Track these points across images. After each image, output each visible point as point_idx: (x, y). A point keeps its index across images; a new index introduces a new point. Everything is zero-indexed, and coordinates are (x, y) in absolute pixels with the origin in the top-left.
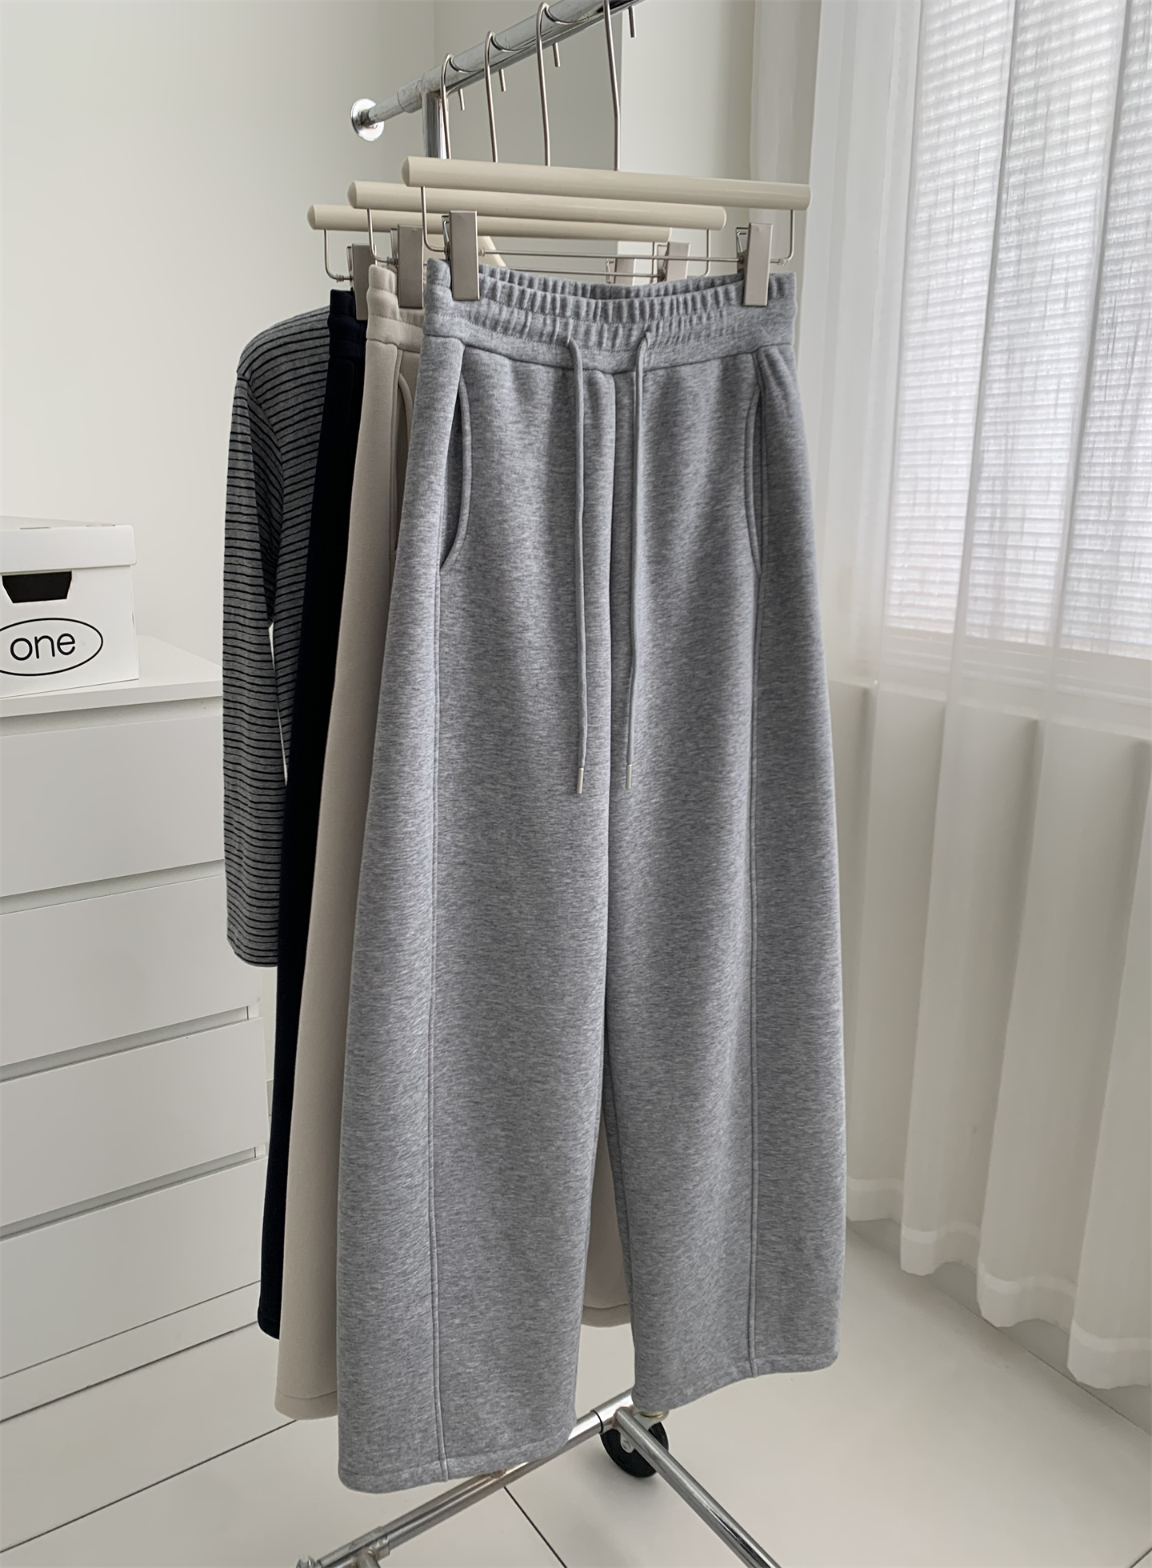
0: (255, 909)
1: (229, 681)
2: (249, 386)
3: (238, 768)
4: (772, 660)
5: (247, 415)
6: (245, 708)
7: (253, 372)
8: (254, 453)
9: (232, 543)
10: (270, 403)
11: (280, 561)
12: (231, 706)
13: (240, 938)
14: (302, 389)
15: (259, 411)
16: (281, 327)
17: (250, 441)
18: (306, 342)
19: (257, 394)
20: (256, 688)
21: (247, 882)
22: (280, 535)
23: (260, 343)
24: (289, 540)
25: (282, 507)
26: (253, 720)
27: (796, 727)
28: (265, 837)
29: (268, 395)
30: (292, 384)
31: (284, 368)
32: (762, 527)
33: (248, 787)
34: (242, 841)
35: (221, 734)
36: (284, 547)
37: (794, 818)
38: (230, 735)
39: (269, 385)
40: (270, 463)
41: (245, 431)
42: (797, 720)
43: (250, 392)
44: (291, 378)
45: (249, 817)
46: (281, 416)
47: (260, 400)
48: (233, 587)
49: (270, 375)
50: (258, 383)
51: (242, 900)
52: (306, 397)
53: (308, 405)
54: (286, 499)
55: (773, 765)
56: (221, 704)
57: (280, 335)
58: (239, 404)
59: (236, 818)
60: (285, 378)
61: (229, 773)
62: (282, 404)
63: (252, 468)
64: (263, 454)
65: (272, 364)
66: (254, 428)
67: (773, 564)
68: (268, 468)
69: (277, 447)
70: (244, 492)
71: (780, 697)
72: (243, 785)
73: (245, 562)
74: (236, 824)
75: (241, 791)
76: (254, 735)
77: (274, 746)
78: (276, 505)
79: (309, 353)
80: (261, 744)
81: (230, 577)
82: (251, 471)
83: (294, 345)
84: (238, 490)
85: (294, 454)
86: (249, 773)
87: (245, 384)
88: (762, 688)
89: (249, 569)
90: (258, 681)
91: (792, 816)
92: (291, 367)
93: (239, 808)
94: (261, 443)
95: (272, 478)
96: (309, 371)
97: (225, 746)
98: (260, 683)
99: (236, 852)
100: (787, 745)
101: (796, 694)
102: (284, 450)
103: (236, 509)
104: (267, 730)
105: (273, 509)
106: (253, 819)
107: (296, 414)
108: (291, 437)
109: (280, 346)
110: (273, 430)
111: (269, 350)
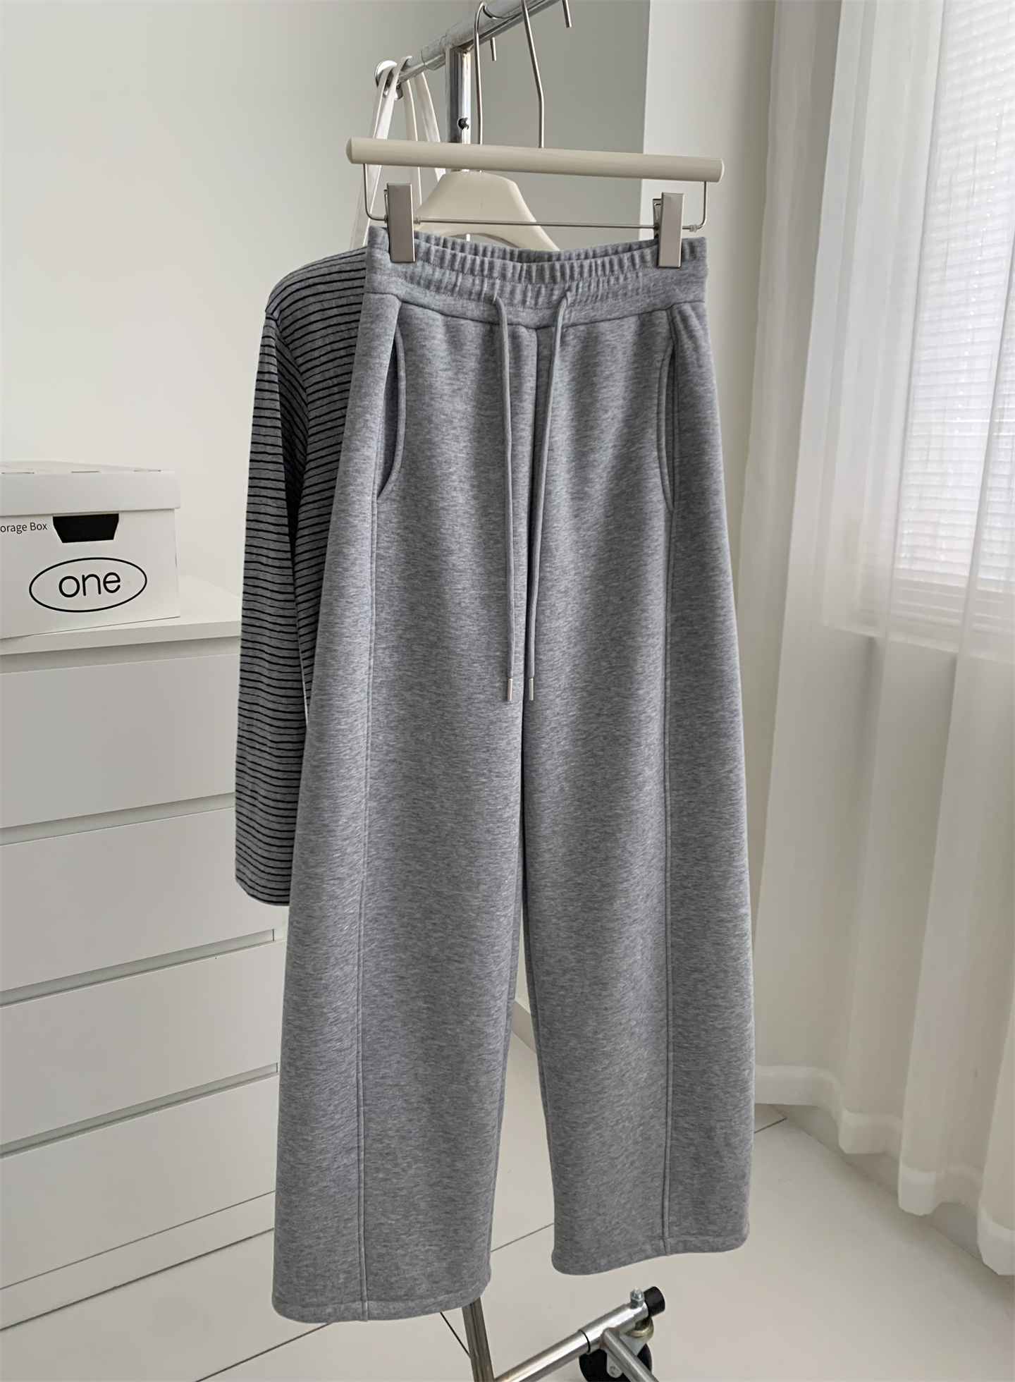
0: (274, 849)
1: (248, 621)
2: (278, 326)
3: (255, 708)
4: (684, 590)
5: (275, 354)
6: (265, 648)
7: (281, 312)
8: (280, 393)
9: (256, 483)
10: (298, 343)
11: (303, 502)
12: (250, 647)
13: (254, 878)
14: (329, 330)
15: (286, 352)
16: (310, 268)
17: (277, 381)
18: (335, 284)
19: (285, 334)
20: (278, 628)
21: (264, 823)
22: (303, 477)
23: (289, 283)
24: (313, 481)
25: (305, 449)
26: (275, 660)
27: (706, 651)
28: (285, 777)
29: (296, 335)
30: (320, 325)
31: (312, 309)
32: (674, 468)
33: (267, 727)
34: (257, 781)
35: (238, 674)
36: (307, 487)
37: (704, 736)
38: (247, 675)
39: (297, 325)
40: (295, 405)
41: (272, 371)
42: (706, 645)
43: (278, 332)
44: (319, 318)
45: (268, 756)
46: (308, 357)
47: (288, 340)
48: (256, 527)
49: (299, 315)
50: (287, 323)
51: (255, 841)
52: (332, 338)
53: (335, 346)
54: (310, 440)
55: (685, 686)
56: (240, 643)
57: (309, 275)
58: (267, 343)
59: (250, 758)
60: (312, 318)
61: (245, 713)
62: (309, 345)
63: (278, 407)
64: (289, 396)
65: (300, 304)
66: (282, 369)
67: (684, 502)
68: (294, 409)
69: (303, 388)
70: (271, 432)
71: (691, 624)
72: (259, 724)
73: (270, 502)
74: (250, 765)
75: (258, 731)
76: (275, 675)
77: (296, 685)
78: (300, 447)
79: (337, 294)
80: (283, 684)
81: (252, 517)
82: (277, 410)
83: (322, 286)
84: (264, 429)
85: (321, 394)
86: (270, 713)
87: (273, 323)
88: (675, 615)
89: (275, 508)
90: (280, 621)
91: (702, 733)
92: (319, 308)
93: (254, 748)
94: (287, 384)
95: (297, 420)
96: (337, 313)
97: (242, 686)
98: (283, 622)
99: (249, 793)
100: (697, 668)
101: (705, 621)
102: (309, 391)
103: (261, 448)
104: (289, 669)
105: (297, 451)
106: (274, 759)
107: (323, 355)
108: (318, 378)
109: (309, 286)
110: (299, 371)
111: (298, 290)
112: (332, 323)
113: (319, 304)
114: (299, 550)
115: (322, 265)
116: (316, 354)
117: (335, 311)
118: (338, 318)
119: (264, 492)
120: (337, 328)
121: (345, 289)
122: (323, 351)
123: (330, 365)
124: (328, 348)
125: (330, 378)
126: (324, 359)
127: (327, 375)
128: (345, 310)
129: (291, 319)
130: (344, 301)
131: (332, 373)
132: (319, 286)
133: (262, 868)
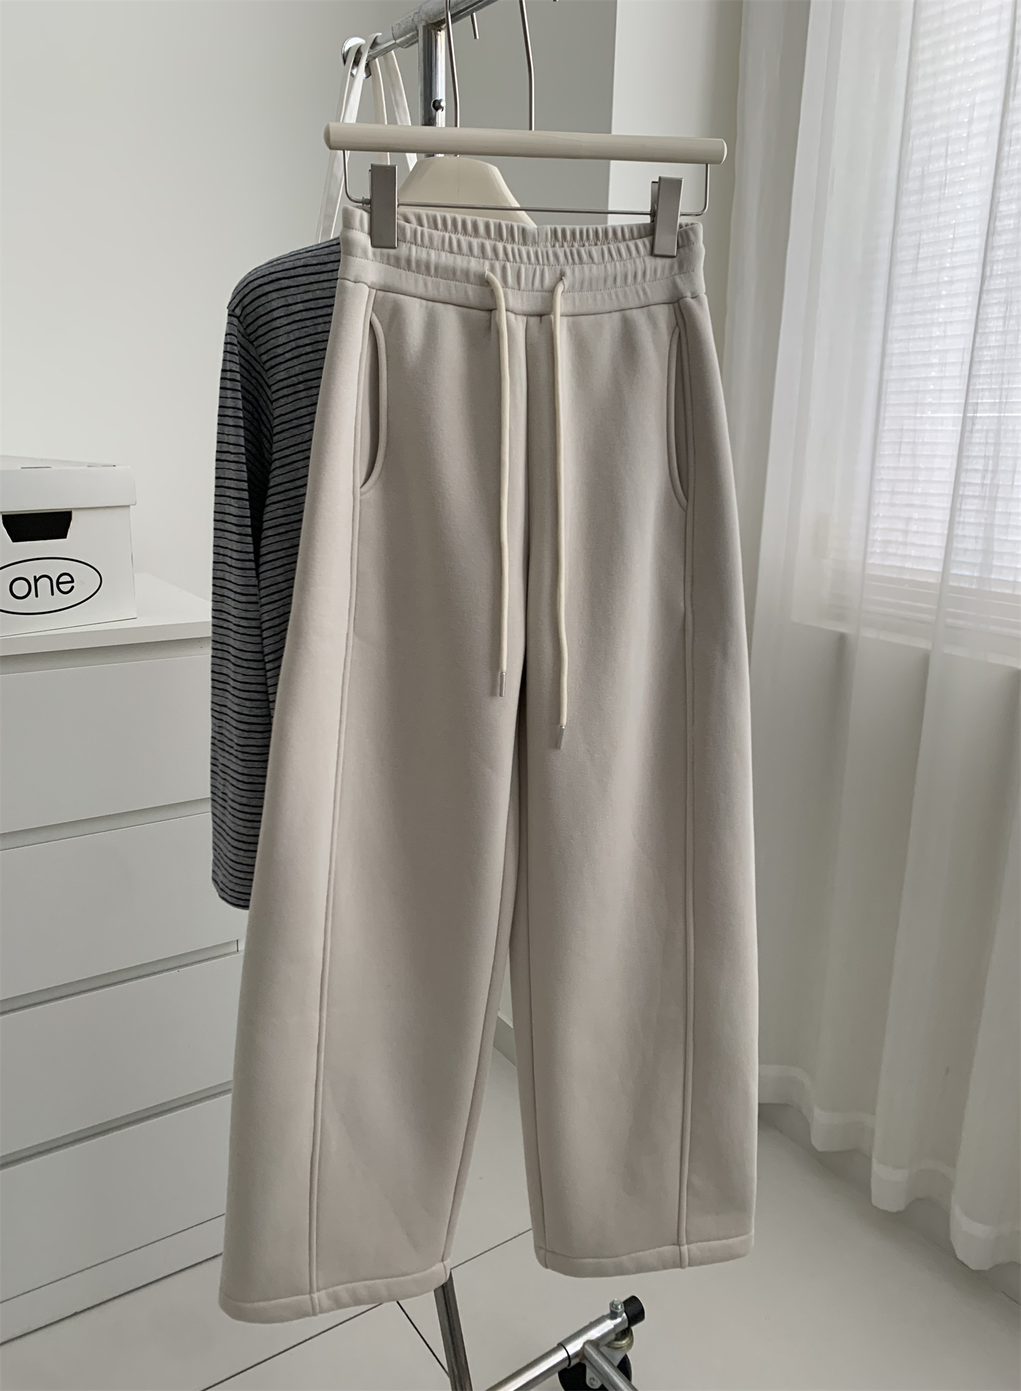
0: (241, 853)
1: (216, 622)
2: (240, 323)
6: (231, 650)
7: (244, 308)
8: (244, 391)
9: (222, 482)
10: (262, 340)
11: (269, 501)
12: (219, 648)
13: (225, 881)
14: (294, 326)
15: (251, 348)
16: (275, 263)
17: (240, 379)
18: (299, 278)
19: (249, 331)
20: (241, 630)
21: (232, 826)
22: (267, 476)
23: (253, 278)
24: (278, 480)
25: (272, 447)
26: (239, 662)
28: (250, 781)
29: (260, 332)
30: (284, 321)
31: (275, 304)
33: (233, 730)
34: (227, 784)
36: (273, 487)
38: (217, 677)
39: (260, 322)
40: (261, 402)
41: (234, 369)
43: (242, 330)
44: (283, 314)
45: (234, 760)
46: (272, 354)
47: (252, 337)
48: (222, 528)
49: (261, 311)
50: (249, 320)
51: (226, 843)
52: (297, 334)
53: (300, 342)
54: (276, 438)
56: (210, 645)
57: (272, 270)
58: (230, 341)
59: (221, 760)
60: (276, 314)
61: (216, 715)
62: (273, 341)
63: (241, 407)
64: (253, 392)
65: (263, 300)
66: (245, 365)
68: (258, 405)
69: (268, 385)
70: (233, 430)
72: (229, 727)
73: (233, 502)
74: (221, 766)
75: (227, 733)
76: (240, 678)
77: (261, 688)
78: (267, 445)
79: (302, 289)
80: (247, 687)
82: (240, 409)
84: (227, 428)
87: (235, 321)
94: (251, 380)
96: (301, 309)
98: (247, 625)
99: (221, 795)
104: (254, 672)
107: (288, 352)
108: (283, 375)
109: (272, 281)
110: (264, 369)
111: (260, 286)
112: (297, 319)
113: (283, 299)
114: (263, 551)
115: (286, 260)
116: (280, 351)
117: (300, 307)
118: (304, 313)
119: (229, 492)
120: (303, 324)
121: (311, 283)
122: (288, 347)
123: (295, 362)
124: (293, 344)
125: (296, 375)
126: (288, 356)
127: (293, 372)
128: (311, 304)
129: (254, 315)
130: (309, 296)
131: (297, 370)
132: (283, 281)
133: (231, 871)
